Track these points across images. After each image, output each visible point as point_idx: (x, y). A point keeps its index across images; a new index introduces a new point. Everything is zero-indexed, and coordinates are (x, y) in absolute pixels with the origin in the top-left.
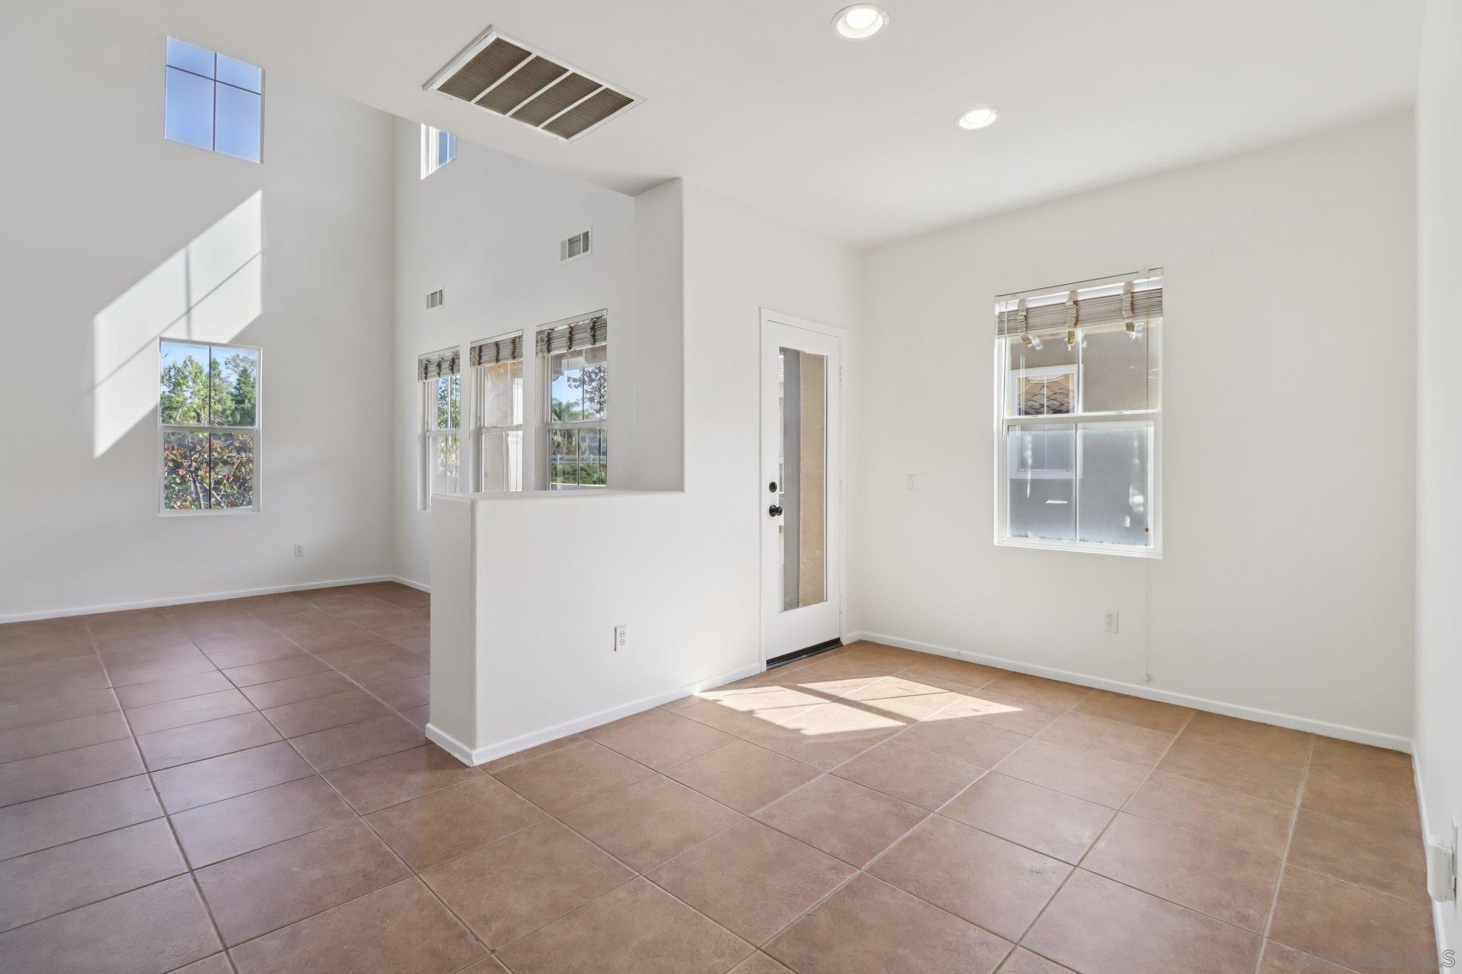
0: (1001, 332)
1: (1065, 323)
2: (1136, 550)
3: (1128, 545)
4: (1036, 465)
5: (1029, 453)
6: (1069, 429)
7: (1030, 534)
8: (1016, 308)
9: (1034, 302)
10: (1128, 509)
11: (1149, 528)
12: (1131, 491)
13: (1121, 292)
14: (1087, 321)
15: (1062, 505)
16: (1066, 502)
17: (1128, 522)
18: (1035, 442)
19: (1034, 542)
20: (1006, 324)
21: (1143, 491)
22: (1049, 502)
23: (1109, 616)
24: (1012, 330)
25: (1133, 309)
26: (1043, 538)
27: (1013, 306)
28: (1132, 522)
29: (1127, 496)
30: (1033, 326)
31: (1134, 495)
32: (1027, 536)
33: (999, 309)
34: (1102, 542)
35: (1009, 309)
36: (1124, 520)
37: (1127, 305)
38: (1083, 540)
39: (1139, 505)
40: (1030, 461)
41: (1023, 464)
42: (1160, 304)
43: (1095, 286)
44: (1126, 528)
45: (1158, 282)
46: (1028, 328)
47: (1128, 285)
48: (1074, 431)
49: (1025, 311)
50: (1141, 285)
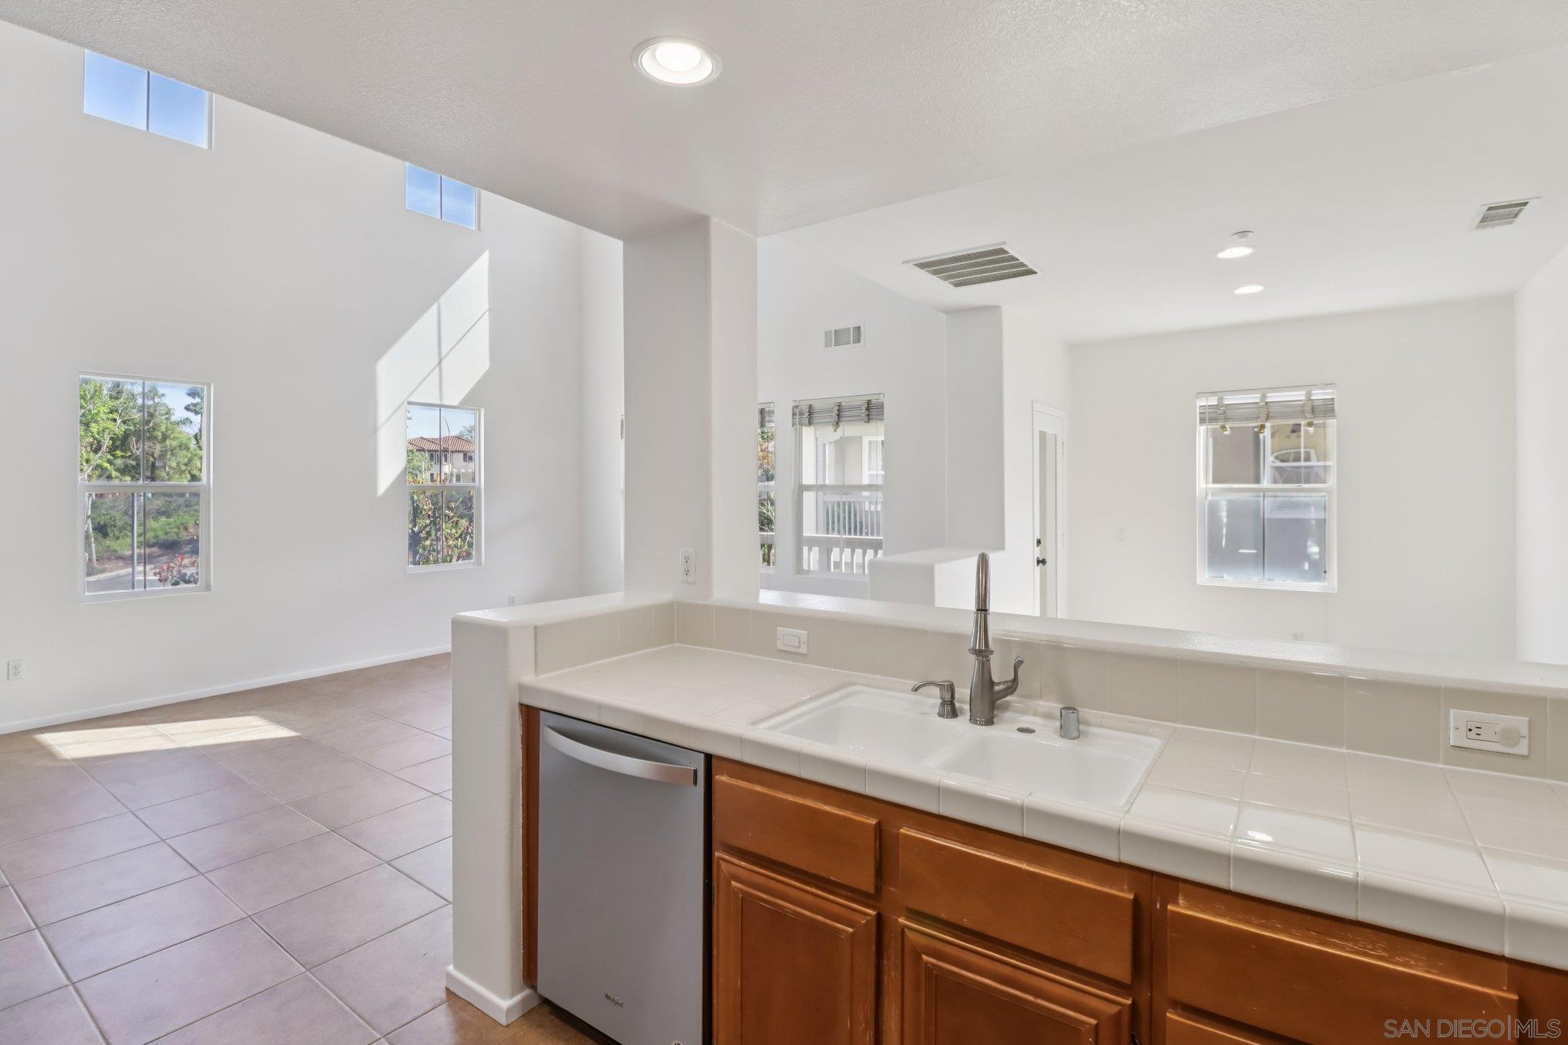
0: (1202, 421)
1: (1258, 418)
2: (1314, 586)
3: (1306, 583)
4: (1230, 522)
5: (1224, 514)
6: (1260, 497)
7: (1225, 576)
8: (1216, 403)
9: (1230, 400)
10: (1307, 557)
11: (1327, 570)
12: (1309, 543)
13: (1303, 398)
14: (1274, 418)
15: (1252, 553)
16: (1255, 552)
17: (1306, 566)
18: (1231, 504)
19: (1230, 579)
20: (1210, 416)
21: (1322, 543)
22: (1241, 551)
24: (1212, 420)
25: (1313, 412)
26: (1237, 578)
27: (1213, 401)
28: (1309, 567)
29: (1305, 547)
30: (1230, 417)
31: (1311, 546)
32: (1223, 577)
33: (1202, 402)
34: (1287, 581)
35: (1210, 403)
36: (1303, 565)
37: (1308, 409)
38: (1270, 580)
39: (1315, 554)
40: (1225, 520)
42: (1333, 410)
43: (1280, 392)
44: (1305, 571)
45: (1331, 394)
46: (1226, 419)
47: (1309, 394)
48: (1262, 499)
49: (1223, 406)
50: (1319, 395)
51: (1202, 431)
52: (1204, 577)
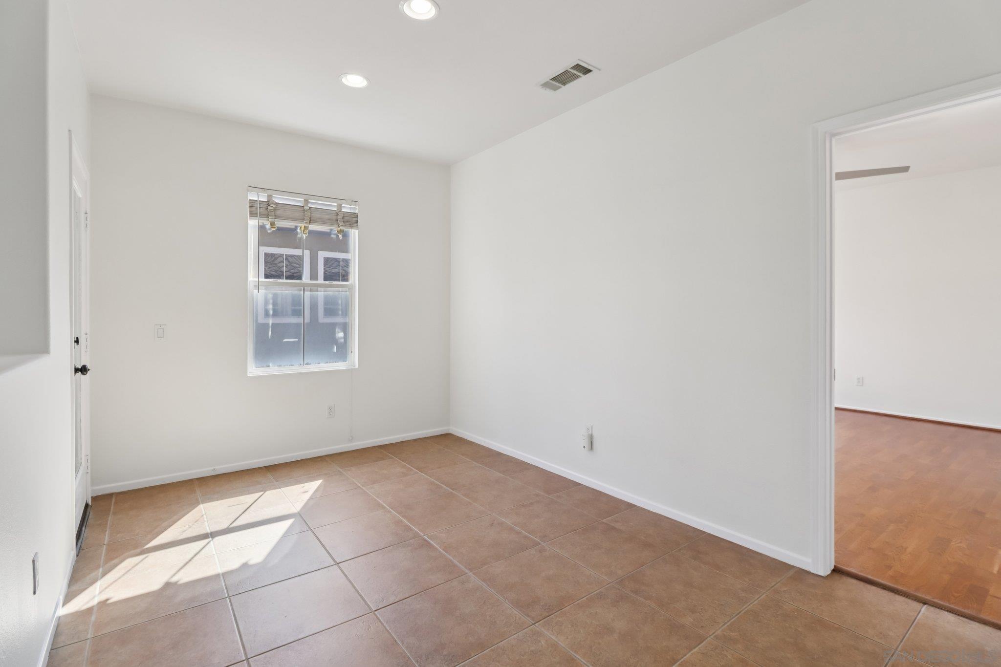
0: (253, 214)
1: (302, 220)
2: (340, 366)
3: (334, 363)
4: (276, 314)
5: (270, 307)
6: (301, 290)
7: (271, 365)
8: (266, 200)
9: (279, 199)
10: (335, 341)
11: (350, 351)
12: (337, 330)
13: (336, 209)
14: (315, 222)
15: (294, 342)
16: (297, 340)
17: (334, 350)
18: (275, 298)
19: (273, 369)
20: (255, 209)
22: (285, 340)
23: (330, 408)
24: (262, 215)
25: (343, 221)
26: (280, 366)
27: (264, 198)
28: (336, 350)
29: (334, 333)
30: (279, 216)
31: (339, 333)
32: (269, 366)
33: (253, 196)
34: (319, 363)
35: (260, 199)
36: (332, 348)
37: (340, 218)
38: (308, 364)
39: (341, 338)
40: (271, 312)
41: (267, 314)
42: (357, 222)
43: (318, 200)
44: (334, 353)
45: (355, 209)
46: (276, 217)
47: (340, 206)
48: (302, 292)
49: (273, 204)
50: (346, 208)
51: (253, 224)
52: (254, 370)
